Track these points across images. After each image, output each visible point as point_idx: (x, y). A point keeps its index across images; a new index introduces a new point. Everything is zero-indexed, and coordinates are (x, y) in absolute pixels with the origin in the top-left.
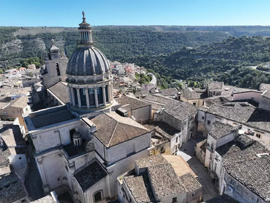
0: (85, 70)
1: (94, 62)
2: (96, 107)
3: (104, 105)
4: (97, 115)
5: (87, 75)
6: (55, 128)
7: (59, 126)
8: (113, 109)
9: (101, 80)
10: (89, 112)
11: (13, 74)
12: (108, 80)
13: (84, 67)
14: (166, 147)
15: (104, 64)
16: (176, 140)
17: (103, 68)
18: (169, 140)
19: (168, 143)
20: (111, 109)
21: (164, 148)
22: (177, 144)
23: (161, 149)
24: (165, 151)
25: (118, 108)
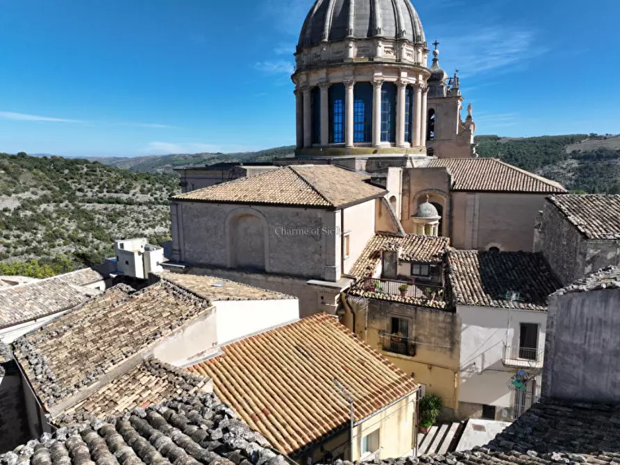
2: (318, 148)
3: (344, 147)
14: (424, 328)
15: (368, 12)
16: (511, 334)
17: (356, 25)
18: (451, 309)
19: (441, 316)
20: (364, 163)
21: (413, 333)
22: (524, 363)
23: (395, 325)
24: (414, 346)
25: (392, 166)
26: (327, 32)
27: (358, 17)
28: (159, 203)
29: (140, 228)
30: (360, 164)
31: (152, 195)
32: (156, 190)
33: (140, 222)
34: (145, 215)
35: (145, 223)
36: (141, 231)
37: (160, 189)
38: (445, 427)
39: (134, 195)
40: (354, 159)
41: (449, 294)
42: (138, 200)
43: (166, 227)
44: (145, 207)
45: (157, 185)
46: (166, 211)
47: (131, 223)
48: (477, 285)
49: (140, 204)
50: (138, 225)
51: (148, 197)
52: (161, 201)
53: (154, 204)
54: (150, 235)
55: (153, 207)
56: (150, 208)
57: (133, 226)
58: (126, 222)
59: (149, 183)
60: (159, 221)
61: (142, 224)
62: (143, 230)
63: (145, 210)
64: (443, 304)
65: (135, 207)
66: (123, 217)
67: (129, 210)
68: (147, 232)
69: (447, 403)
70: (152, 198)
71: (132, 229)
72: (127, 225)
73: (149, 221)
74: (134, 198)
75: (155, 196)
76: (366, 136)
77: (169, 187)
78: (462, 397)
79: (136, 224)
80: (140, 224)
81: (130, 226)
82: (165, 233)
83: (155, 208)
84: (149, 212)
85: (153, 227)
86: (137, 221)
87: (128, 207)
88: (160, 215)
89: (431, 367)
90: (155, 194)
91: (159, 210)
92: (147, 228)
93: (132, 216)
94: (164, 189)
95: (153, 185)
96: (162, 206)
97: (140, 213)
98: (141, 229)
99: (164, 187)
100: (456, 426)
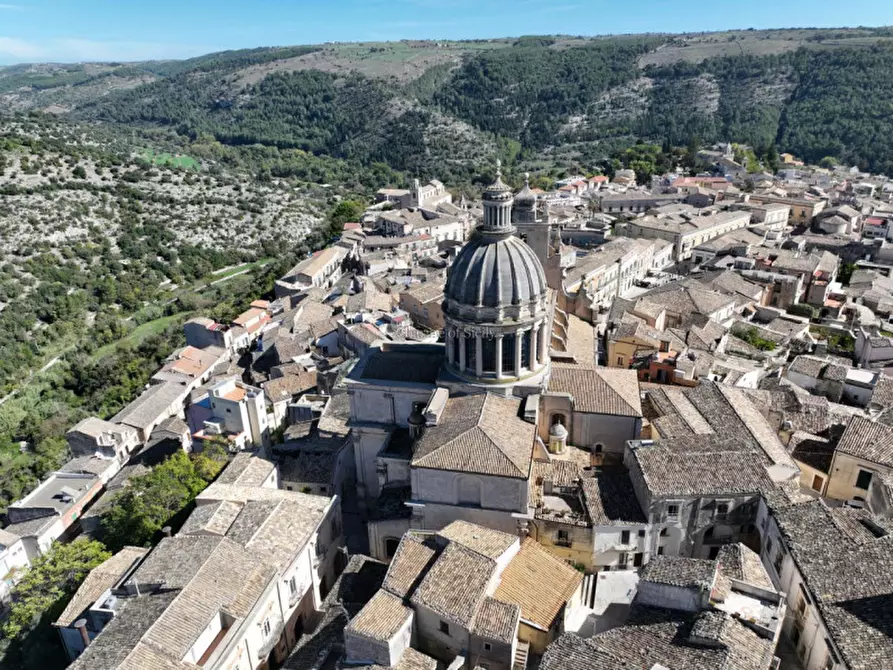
0: (463, 291)
1: (486, 279)
2: (474, 375)
3: (495, 376)
4: (473, 394)
5: (466, 302)
6: (387, 388)
7: (395, 389)
8: (518, 392)
9: (494, 320)
10: (458, 380)
11: (561, 196)
12: (513, 323)
13: (464, 285)
14: (576, 536)
15: (511, 285)
16: (618, 535)
17: (503, 295)
18: (590, 526)
19: (585, 530)
20: (511, 390)
21: (570, 536)
22: (623, 547)
23: (561, 534)
24: (571, 544)
25: (531, 394)
26: (481, 299)
27: (505, 290)
28: (60, 187)
29: (41, 232)
30: (509, 392)
31: (44, 175)
32: (48, 164)
33: (37, 222)
34: (43, 211)
35: (46, 223)
36: (43, 238)
37: (55, 162)
38: (587, 578)
39: (13, 177)
40: (504, 389)
41: (588, 519)
42: (23, 185)
43: (83, 226)
44: (40, 197)
45: (48, 156)
46: (75, 199)
47: (23, 227)
48: (601, 509)
49: (29, 192)
50: (36, 229)
51: (38, 179)
52: (63, 184)
53: (52, 190)
54: (61, 244)
55: (52, 194)
56: (48, 198)
57: (28, 230)
58: (14, 226)
59: (32, 153)
60: (69, 218)
61: (41, 226)
62: (46, 235)
63: (40, 202)
64: (586, 524)
65: (22, 198)
66: (5, 216)
67: (12, 203)
68: (53, 238)
69: (587, 566)
70: (45, 180)
71: (27, 236)
72: (16, 229)
73: (53, 221)
74: (14, 182)
75: (50, 175)
76: (509, 366)
77: (69, 158)
78: (595, 563)
79: (32, 227)
80: (38, 226)
81: (22, 232)
82: (83, 236)
83: (57, 196)
84: (47, 204)
85: (61, 228)
86: (33, 222)
87: (10, 198)
88: (68, 207)
89: (579, 552)
90: (49, 171)
91: (62, 199)
92: (52, 232)
93: (21, 213)
94: (61, 161)
95: (41, 155)
96: (66, 192)
97: (33, 207)
98: (42, 235)
99: (61, 157)
100: (592, 576)
